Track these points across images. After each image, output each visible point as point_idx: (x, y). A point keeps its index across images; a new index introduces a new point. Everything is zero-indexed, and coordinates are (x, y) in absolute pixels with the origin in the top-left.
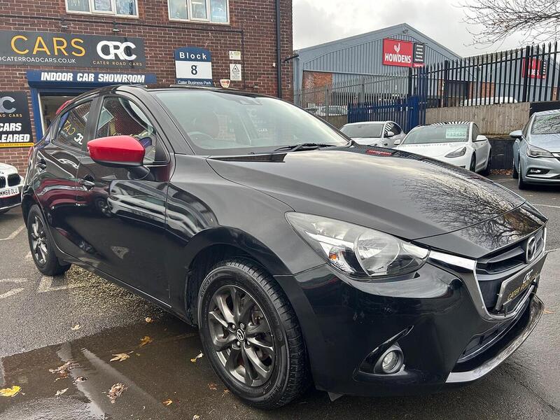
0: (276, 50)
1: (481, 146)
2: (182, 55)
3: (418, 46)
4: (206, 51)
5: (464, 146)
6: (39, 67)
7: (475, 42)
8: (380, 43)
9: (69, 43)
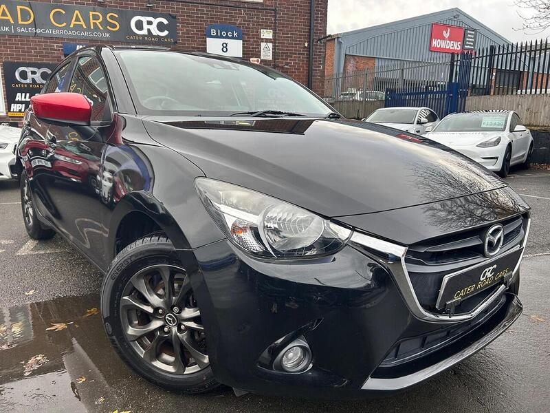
0: (310, 30)
1: (520, 137)
2: (213, 32)
3: (468, 32)
4: (238, 29)
5: (500, 135)
6: (74, 40)
7: (525, 27)
8: (429, 28)
9: (104, 17)
